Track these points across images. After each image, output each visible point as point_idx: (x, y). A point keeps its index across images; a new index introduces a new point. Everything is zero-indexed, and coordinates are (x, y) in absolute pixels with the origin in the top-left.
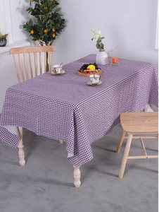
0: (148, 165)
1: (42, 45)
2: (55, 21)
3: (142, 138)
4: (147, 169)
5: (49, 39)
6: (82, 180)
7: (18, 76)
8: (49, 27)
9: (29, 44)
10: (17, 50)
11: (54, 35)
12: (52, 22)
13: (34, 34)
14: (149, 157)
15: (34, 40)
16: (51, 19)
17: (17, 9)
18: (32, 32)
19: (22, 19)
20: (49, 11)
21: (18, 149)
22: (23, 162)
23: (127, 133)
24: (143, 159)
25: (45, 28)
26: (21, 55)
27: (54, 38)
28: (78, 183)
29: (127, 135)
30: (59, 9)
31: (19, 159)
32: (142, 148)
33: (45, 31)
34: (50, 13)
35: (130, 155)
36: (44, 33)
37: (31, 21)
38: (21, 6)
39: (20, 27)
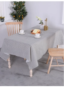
0: (58, 69)
1: (18, 22)
2: (23, 12)
3: (56, 58)
4: (58, 70)
5: (21, 19)
6: (33, 74)
7: (8, 33)
8: (21, 15)
9: (13, 21)
10: (8, 23)
11: (23, 18)
12: (22, 13)
13: (15, 17)
14: (59, 66)
15: (15, 19)
16: (22, 11)
17: (9, 7)
18: (14, 16)
19: (10, 11)
21: (8, 62)
22: (10, 67)
23: (51, 56)
25: (19, 15)
26: (10, 25)
27: (23, 19)
28: (31, 75)
30: (25, 8)
31: (8, 65)
32: (57, 62)
33: (19, 16)
34: (21, 9)
35: (52, 65)
36: (19, 17)
37: (14, 12)
38: (10, 6)
39: (9, 14)
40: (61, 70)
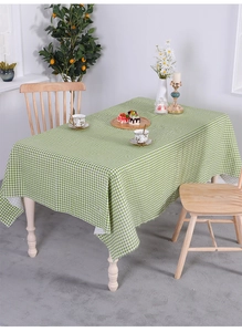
0: (217, 261)
1: (66, 81)
2: (86, 47)
3: (210, 221)
4: (216, 266)
5: (76, 72)
6: (120, 280)
7: (31, 125)
8: (77, 56)
9: (46, 78)
10: (31, 88)
11: (84, 68)
12: (82, 48)
13: (55, 64)
14: (221, 249)
15: (56, 73)
16: (81, 43)
17: (32, 27)
18: (52, 62)
19: (40, 42)
20: (78, 31)
21: (27, 232)
22: (33, 252)
23: (189, 213)
24: (210, 252)
25: (72, 57)
26: (37, 94)
27: (84, 72)
28: (114, 285)
29: (188, 216)
30: (93, 30)
31: (28, 247)
32: (209, 235)
33: (72, 61)
34: (80, 35)
35: (191, 246)
36: (69, 64)
37: (51, 46)
38: (38, 24)
39: (35, 54)
40: (226, 266)
